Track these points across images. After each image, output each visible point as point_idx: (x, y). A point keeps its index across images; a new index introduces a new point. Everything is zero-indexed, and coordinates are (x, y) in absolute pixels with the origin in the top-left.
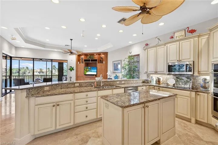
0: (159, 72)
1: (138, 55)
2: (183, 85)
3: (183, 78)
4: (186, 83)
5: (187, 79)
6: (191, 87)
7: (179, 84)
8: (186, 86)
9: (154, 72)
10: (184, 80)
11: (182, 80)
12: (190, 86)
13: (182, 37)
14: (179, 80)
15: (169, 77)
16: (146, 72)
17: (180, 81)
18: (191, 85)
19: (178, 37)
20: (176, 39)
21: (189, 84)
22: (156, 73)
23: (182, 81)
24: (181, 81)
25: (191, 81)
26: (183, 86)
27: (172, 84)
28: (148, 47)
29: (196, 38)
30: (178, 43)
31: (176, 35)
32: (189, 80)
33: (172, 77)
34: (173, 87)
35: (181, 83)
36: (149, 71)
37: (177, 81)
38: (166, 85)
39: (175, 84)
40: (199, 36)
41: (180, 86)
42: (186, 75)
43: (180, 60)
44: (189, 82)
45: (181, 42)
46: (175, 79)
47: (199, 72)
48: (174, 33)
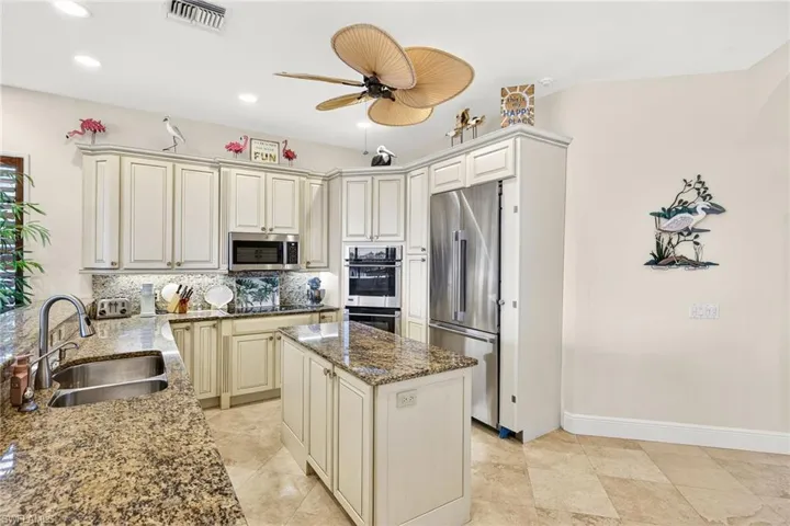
0: (186, 262)
1: (17, 163)
2: (256, 302)
3: (256, 281)
4: (261, 296)
5: (264, 284)
6: (278, 303)
7: (247, 302)
8: (264, 304)
9: (165, 266)
10: (256, 287)
11: (253, 286)
12: (273, 300)
13: (272, 161)
14: (243, 288)
15: (211, 281)
16: (113, 264)
17: (248, 291)
18: (277, 298)
19: (260, 156)
20: (253, 160)
21: (270, 296)
22: (174, 266)
23: (254, 290)
24: (252, 290)
25: (275, 289)
26: (257, 305)
27: (224, 304)
28: (101, 141)
29: (304, 179)
30: (262, 174)
31: (256, 147)
32: (269, 286)
33: (221, 281)
34: (226, 314)
35: (250, 298)
36: (135, 261)
37: (239, 290)
38: (200, 311)
39: (232, 301)
40: (309, 176)
41: (249, 305)
42: (263, 273)
43: (269, 227)
44: (271, 290)
45: (270, 176)
46: (231, 287)
47: (308, 263)
48: (246, 138)
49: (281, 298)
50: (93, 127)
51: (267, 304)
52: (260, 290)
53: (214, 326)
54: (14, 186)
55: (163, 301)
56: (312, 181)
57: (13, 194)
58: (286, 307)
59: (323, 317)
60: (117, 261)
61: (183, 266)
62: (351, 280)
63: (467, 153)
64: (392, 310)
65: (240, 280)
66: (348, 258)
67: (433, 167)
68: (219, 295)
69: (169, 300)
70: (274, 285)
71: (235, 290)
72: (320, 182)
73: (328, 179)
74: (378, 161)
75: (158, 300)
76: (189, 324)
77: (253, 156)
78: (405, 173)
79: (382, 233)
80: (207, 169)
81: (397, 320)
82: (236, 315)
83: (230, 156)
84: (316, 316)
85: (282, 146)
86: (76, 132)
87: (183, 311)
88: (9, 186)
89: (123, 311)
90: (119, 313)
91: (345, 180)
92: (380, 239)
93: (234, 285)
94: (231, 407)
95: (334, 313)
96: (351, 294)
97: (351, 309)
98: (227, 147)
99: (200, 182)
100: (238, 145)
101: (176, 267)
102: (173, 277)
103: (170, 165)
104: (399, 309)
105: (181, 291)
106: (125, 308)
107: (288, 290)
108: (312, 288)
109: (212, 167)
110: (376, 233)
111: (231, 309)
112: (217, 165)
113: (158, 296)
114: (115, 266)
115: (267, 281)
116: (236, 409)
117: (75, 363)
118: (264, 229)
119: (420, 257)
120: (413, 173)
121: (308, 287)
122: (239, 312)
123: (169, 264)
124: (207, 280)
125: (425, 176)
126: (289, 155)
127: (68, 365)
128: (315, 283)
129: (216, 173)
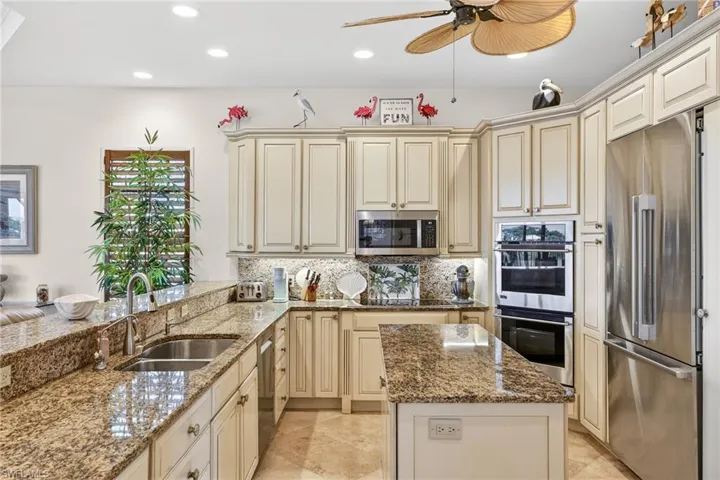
0: (314, 245)
1: (184, 155)
2: (392, 294)
3: (393, 268)
4: (398, 288)
5: (403, 272)
6: (417, 296)
7: (382, 293)
8: (402, 297)
9: (292, 249)
10: (393, 275)
11: (390, 274)
12: (413, 293)
13: (405, 122)
14: (378, 276)
15: (343, 266)
16: (249, 247)
17: (383, 280)
18: (418, 290)
19: (390, 118)
20: (383, 123)
21: (409, 288)
22: (301, 250)
23: (390, 279)
24: (388, 279)
25: (415, 279)
26: (393, 297)
27: (356, 295)
28: (245, 125)
29: (446, 139)
30: (392, 140)
31: (385, 109)
32: (408, 274)
33: (354, 267)
34: (358, 305)
35: (385, 288)
36: (268, 244)
37: (373, 279)
38: (332, 300)
39: (366, 291)
40: (450, 134)
41: (385, 298)
42: (401, 259)
43: (401, 202)
44: (410, 280)
45: (402, 140)
46: (365, 275)
47: (451, 246)
48: (375, 99)
49: (422, 289)
50: (238, 113)
51: (405, 296)
52: (397, 279)
53: (334, 317)
54: (183, 176)
55: (297, 286)
56: (457, 140)
57: (183, 184)
58: (428, 302)
59: (466, 318)
60: (252, 244)
61: (311, 250)
62: (503, 270)
63: (654, 71)
64: (561, 315)
65: (374, 266)
66: (499, 239)
67: (612, 99)
68: (352, 284)
69: (301, 286)
70: (414, 273)
71: (369, 277)
72: (467, 140)
73: (478, 136)
74: (540, 102)
75: (293, 285)
76: (310, 313)
77: (382, 119)
78: (578, 113)
79: (545, 203)
80: (334, 141)
81: (568, 331)
82: (368, 306)
83: (359, 122)
84: (456, 315)
85: (417, 102)
86: (226, 120)
87: (312, 299)
88: (179, 177)
89: (259, 295)
90: (255, 297)
91: (496, 134)
92: (543, 212)
93: (368, 271)
94: (352, 412)
95: (482, 314)
96: (504, 289)
97: (505, 309)
98: (356, 113)
99: (326, 157)
100: (366, 109)
101: (304, 251)
102: (306, 261)
103: (297, 141)
104: (571, 315)
105: (310, 276)
106: (261, 292)
107: (432, 280)
108: (460, 280)
109: (339, 138)
110: (537, 205)
111: (363, 299)
112: (343, 136)
113: (293, 282)
114: (252, 249)
115: (405, 269)
116: (354, 416)
117: (176, 338)
118: (394, 205)
119: (593, 238)
120: (588, 112)
121: (456, 278)
122: (373, 304)
123: (297, 247)
124: (339, 265)
125: (601, 115)
126: (428, 111)
127: (169, 339)
128: (463, 272)
129: (343, 144)
